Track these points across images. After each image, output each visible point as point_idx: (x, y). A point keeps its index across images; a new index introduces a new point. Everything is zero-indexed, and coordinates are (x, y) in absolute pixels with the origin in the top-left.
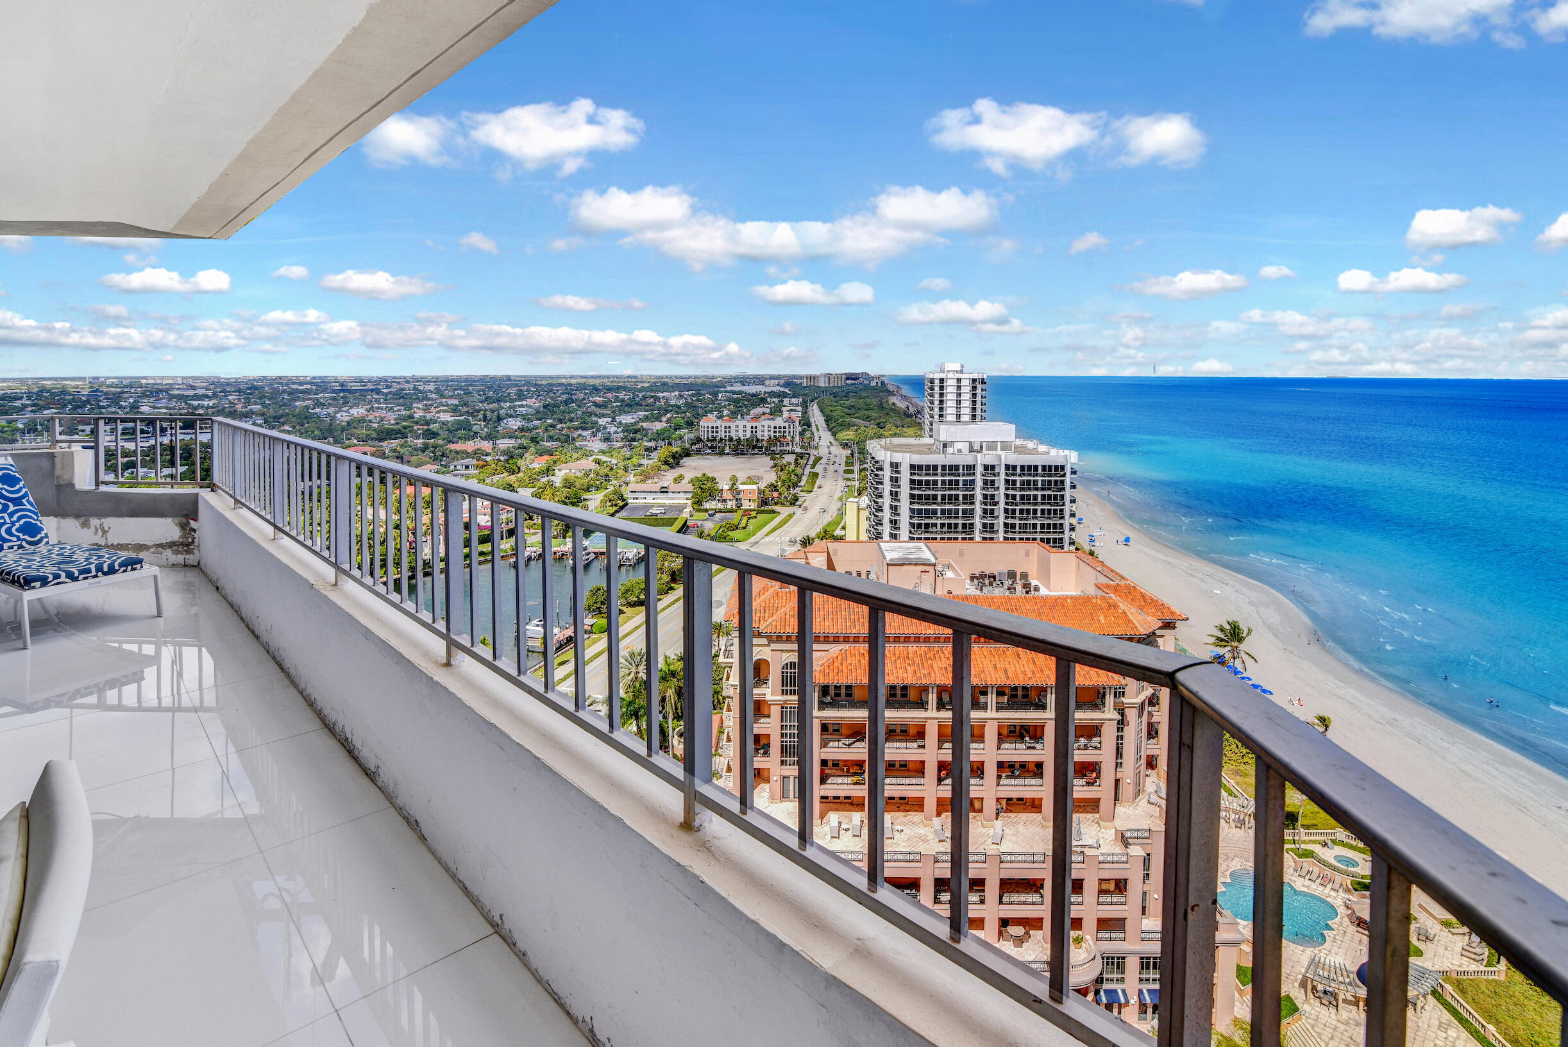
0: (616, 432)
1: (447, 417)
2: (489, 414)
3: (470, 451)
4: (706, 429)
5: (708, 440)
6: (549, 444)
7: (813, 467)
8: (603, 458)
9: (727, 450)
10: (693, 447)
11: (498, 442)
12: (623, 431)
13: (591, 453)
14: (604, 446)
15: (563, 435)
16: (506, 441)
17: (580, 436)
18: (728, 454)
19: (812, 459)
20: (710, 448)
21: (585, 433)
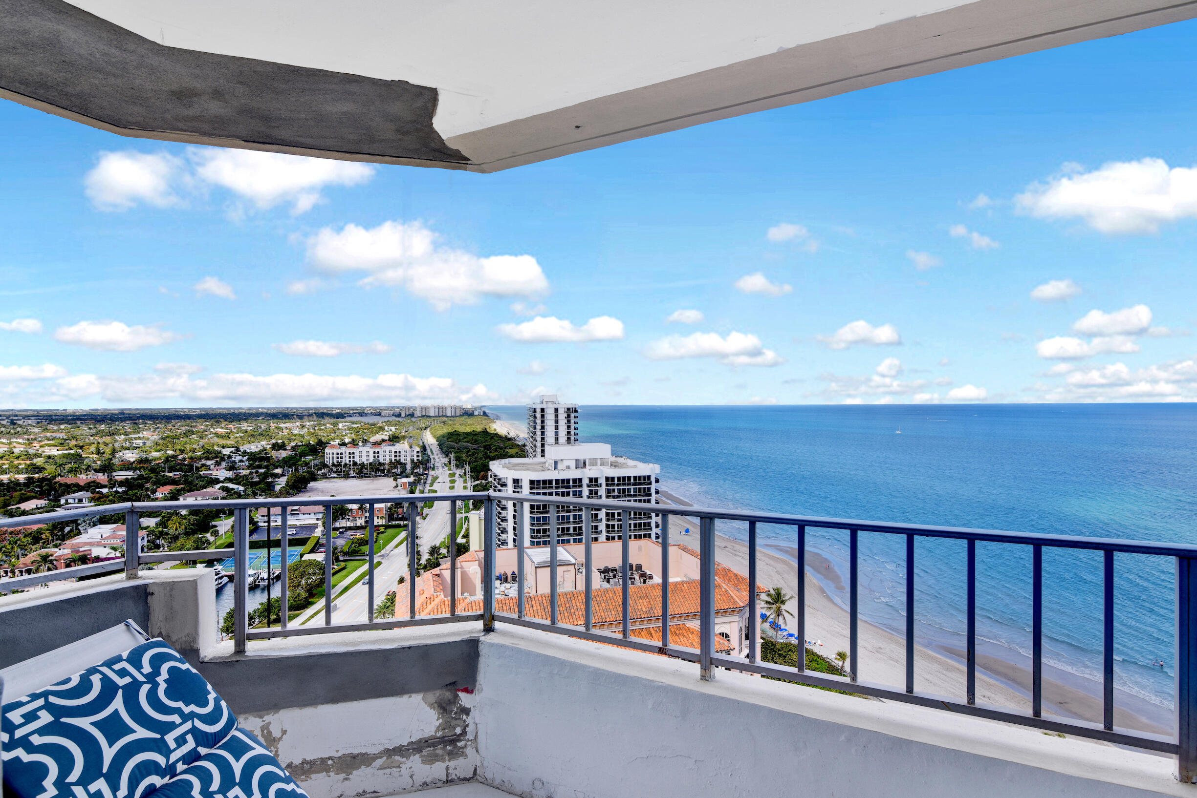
0: (241, 461)
1: (54, 452)
2: (102, 446)
3: (82, 484)
4: (331, 456)
5: (333, 465)
6: (171, 474)
7: (432, 484)
8: (231, 486)
9: (352, 473)
10: (320, 472)
11: (114, 474)
12: (248, 460)
13: (217, 481)
14: (230, 474)
15: (185, 465)
16: (123, 473)
17: (204, 465)
18: (353, 477)
19: (430, 478)
20: (335, 472)
21: (209, 463)
